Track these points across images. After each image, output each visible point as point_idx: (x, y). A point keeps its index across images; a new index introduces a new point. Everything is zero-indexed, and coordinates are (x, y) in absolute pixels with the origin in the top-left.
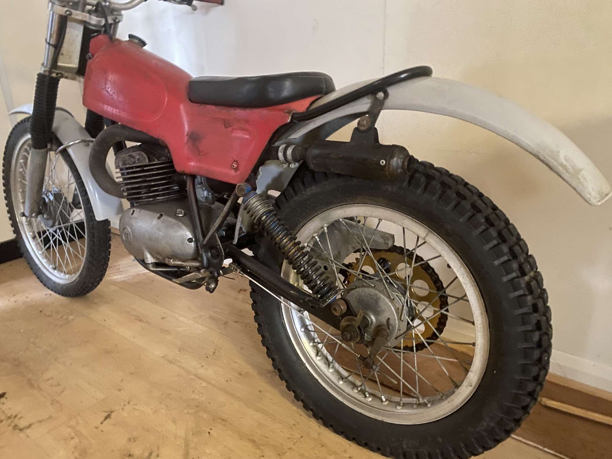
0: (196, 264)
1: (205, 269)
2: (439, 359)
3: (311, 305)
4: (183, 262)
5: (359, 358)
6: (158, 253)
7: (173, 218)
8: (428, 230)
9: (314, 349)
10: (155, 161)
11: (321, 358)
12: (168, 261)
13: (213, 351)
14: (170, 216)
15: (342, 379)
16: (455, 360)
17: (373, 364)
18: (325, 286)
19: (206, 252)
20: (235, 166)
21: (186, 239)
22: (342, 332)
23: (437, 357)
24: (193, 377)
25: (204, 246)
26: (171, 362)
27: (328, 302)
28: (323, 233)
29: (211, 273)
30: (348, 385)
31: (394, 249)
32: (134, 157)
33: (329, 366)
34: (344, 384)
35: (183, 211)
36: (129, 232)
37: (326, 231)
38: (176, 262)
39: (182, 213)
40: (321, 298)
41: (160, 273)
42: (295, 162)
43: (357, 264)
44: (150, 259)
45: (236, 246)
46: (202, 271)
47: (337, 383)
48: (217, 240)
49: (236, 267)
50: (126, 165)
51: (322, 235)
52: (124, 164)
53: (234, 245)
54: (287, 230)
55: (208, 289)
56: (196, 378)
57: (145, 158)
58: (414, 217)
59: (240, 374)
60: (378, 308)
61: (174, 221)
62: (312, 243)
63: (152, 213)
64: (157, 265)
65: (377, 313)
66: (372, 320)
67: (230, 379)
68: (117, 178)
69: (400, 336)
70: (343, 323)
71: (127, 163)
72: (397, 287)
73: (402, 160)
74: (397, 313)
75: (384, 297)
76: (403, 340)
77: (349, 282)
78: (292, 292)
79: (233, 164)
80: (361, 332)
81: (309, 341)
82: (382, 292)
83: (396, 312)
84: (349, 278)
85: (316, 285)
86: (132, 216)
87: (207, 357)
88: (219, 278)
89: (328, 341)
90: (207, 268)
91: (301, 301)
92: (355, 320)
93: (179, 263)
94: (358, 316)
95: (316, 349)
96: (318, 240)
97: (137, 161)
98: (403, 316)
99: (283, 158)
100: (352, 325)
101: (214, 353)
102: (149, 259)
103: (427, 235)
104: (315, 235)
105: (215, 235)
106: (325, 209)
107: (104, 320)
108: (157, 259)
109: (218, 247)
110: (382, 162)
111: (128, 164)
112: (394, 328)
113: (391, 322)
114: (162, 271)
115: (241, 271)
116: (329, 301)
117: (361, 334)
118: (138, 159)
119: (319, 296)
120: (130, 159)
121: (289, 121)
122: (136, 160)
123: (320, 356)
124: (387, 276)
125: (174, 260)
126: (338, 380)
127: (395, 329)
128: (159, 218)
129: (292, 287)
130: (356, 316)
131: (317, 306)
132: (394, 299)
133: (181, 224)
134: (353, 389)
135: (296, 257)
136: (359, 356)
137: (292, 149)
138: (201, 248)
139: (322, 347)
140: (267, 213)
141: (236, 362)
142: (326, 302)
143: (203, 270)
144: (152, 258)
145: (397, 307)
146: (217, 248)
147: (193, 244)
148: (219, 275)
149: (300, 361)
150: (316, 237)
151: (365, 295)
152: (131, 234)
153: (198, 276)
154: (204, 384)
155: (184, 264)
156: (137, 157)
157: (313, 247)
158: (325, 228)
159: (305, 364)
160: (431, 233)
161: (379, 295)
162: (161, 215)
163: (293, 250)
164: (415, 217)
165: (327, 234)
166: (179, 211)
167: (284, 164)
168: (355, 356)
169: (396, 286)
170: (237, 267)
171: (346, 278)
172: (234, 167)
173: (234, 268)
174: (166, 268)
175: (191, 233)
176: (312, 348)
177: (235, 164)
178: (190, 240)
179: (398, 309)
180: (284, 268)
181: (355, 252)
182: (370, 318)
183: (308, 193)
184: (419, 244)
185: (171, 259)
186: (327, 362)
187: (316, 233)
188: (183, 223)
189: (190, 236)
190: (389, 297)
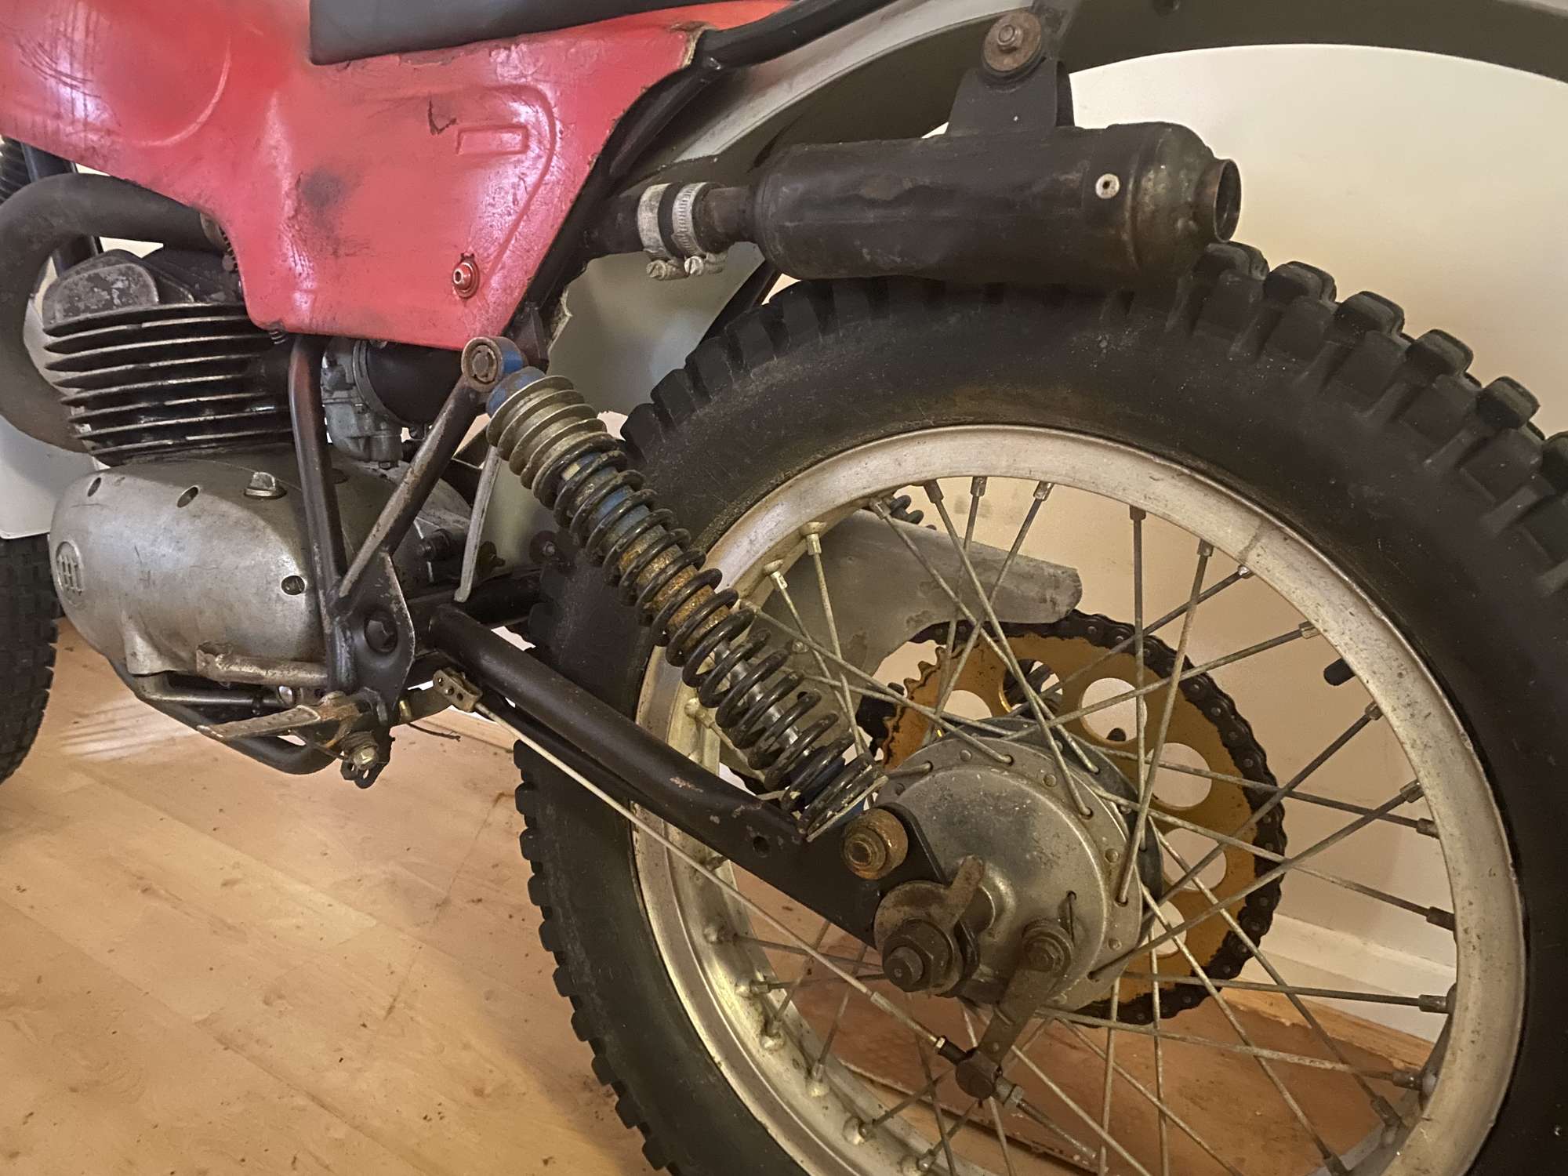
0: (312, 676)
1: (338, 694)
2: (1269, 1060)
3: (753, 835)
4: (262, 668)
5: (941, 1052)
6: (175, 635)
7: (234, 502)
8: (1257, 522)
9: (752, 1009)
10: (184, 299)
11: (780, 1042)
12: (208, 663)
13: (387, 1002)
14: (223, 495)
15: (861, 1124)
16: (1340, 1067)
17: (997, 1077)
18: (817, 754)
19: (348, 627)
20: (463, 276)
21: (278, 581)
22: (886, 954)
23: (1266, 1053)
24: (301, 1101)
25: (342, 605)
26: (226, 1043)
27: (830, 823)
28: (806, 559)
29: (362, 706)
30: (883, 1151)
31: (1075, 625)
32: (107, 286)
33: (809, 1072)
34: (867, 1144)
35: (273, 480)
36: (75, 559)
37: (816, 548)
38: (235, 668)
39: (269, 483)
40: (799, 804)
41: (188, 712)
42: (707, 250)
43: (923, 685)
44: (147, 660)
45: (466, 611)
46: (327, 699)
47: (840, 1144)
48: (388, 579)
49: (459, 688)
50: (77, 312)
51: (800, 571)
52: (72, 310)
53: (458, 604)
54: (665, 526)
55: (348, 771)
56: (312, 1106)
57: (146, 286)
58: (1202, 466)
59: (479, 1092)
60: (1025, 851)
61: (234, 512)
62: (763, 596)
63: (159, 485)
64: (174, 681)
65: (1021, 872)
66: (999, 897)
67: (440, 1109)
68: (52, 367)
69: (1112, 963)
70: (890, 913)
71: (81, 305)
72: (1096, 770)
73: (1195, 177)
74: (1107, 873)
75: (1054, 808)
76: (1121, 983)
77: (889, 754)
78: (677, 781)
79: (459, 270)
80: (963, 950)
81: (733, 979)
82: (1045, 785)
83: (1102, 869)
84: (893, 738)
85: (780, 751)
86: (88, 500)
87: (364, 1025)
88: (394, 731)
89: (809, 978)
90: (349, 690)
91: (715, 819)
92: (940, 900)
93: (248, 670)
94: (957, 883)
95: (760, 1009)
96: (783, 586)
97: (119, 297)
98: (1127, 886)
99: (657, 235)
100: (931, 923)
101: (391, 1009)
102: (140, 657)
103: (1256, 538)
104: (772, 565)
105: (383, 560)
106: (820, 456)
107: (18, 888)
108: (174, 658)
109: (394, 608)
110: (1106, 185)
111: (87, 309)
112: (1090, 932)
113: (1081, 906)
114: (195, 706)
115: (481, 701)
116: (838, 816)
117: (965, 958)
118: (123, 292)
119: (794, 795)
120: (92, 290)
121: (687, 62)
122: (116, 294)
123: (777, 1035)
124: (1058, 722)
125: (229, 660)
126: (845, 1127)
127: (1099, 936)
128: (182, 503)
129: (678, 763)
130: (948, 884)
131: (781, 841)
132: (1092, 814)
133: (262, 523)
134: (900, 1163)
135: (703, 631)
136: (940, 1045)
137: (694, 194)
138: (332, 615)
139: (785, 1004)
140: (580, 456)
141: (466, 1046)
142: (825, 821)
143: (331, 695)
144: (155, 656)
145: (1105, 849)
146: (388, 612)
147: (302, 598)
148: (396, 719)
149: (698, 1055)
150: (776, 575)
151: (973, 796)
152: (81, 566)
153: (306, 716)
154: (340, 1131)
155: (269, 675)
156: (119, 285)
157: (762, 613)
158: (814, 537)
159: (717, 1066)
160: (1275, 533)
161: (1033, 799)
162: (193, 492)
163: (691, 605)
164: (1211, 461)
165: (817, 558)
166: (259, 476)
167: (661, 263)
168: (929, 1042)
169: (1090, 765)
170: (465, 687)
171: (878, 740)
172: (458, 279)
173: (452, 690)
174: (208, 696)
175: (296, 559)
176: (747, 1002)
177: (466, 269)
178: (292, 585)
179: (1109, 855)
180: (649, 697)
181: (919, 639)
182: (995, 889)
183: (753, 386)
184: (1205, 588)
185: (216, 655)
186: (801, 1060)
187: (778, 558)
188: (268, 520)
189: (293, 569)
190: (1073, 807)
